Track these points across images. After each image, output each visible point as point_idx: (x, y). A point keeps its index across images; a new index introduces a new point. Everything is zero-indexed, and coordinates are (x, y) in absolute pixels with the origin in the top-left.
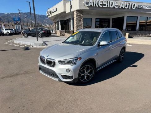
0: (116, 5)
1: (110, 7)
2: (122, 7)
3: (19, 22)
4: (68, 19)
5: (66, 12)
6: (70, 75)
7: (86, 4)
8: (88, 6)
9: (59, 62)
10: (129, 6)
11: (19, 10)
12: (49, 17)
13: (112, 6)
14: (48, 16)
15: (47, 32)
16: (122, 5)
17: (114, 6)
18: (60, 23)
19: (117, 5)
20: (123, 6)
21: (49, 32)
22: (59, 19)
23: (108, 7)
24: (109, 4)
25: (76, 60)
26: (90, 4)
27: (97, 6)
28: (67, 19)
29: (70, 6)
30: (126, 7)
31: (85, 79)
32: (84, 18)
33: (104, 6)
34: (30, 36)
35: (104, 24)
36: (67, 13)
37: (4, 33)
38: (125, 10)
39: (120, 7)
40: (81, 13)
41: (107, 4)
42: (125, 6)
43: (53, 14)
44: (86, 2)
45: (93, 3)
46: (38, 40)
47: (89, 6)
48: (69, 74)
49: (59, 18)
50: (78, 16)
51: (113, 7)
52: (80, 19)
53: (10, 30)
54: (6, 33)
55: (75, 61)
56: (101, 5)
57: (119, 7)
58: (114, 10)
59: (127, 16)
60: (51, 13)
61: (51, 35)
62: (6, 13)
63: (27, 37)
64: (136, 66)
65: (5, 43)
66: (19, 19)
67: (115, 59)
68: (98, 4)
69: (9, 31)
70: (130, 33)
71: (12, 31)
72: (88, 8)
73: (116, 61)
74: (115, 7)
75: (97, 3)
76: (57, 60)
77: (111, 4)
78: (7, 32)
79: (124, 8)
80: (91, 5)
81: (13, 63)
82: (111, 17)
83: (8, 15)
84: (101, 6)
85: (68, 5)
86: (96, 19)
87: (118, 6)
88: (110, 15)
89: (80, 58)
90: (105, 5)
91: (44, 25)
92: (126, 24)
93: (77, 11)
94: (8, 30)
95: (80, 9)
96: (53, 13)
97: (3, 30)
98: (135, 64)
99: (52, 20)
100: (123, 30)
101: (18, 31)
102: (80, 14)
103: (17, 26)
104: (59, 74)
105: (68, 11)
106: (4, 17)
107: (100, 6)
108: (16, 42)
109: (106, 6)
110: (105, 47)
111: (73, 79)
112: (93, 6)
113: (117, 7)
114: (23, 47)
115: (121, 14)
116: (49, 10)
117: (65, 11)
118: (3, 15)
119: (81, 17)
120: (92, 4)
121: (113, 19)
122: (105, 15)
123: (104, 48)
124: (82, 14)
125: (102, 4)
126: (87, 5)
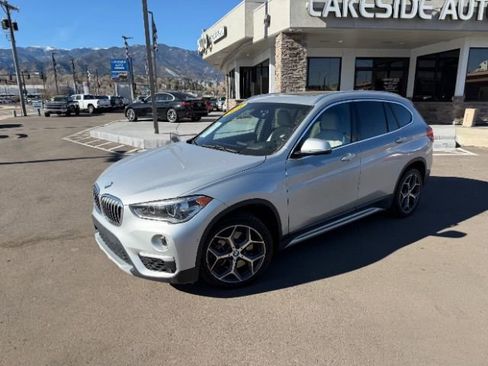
0: (425, 11)
1: (404, 15)
2: (449, 16)
3: (126, 74)
4: (261, 64)
5: (252, 39)
6: (166, 258)
7: (315, 9)
8: (321, 18)
9: (134, 207)
10: (477, 9)
11: (125, 38)
12: (205, 56)
13: (408, 11)
14: (201, 54)
15: (195, 105)
16: (450, 8)
17: (418, 14)
18: (237, 75)
19: (430, 8)
20: (453, 12)
21: (199, 105)
22: (235, 63)
23: (396, 16)
24: (400, 6)
25: (192, 203)
26: (328, 9)
27: (355, 15)
28: (261, 61)
29: (264, 17)
30: (466, 13)
31: (232, 272)
32: (308, 58)
33: (379, 15)
34: (144, 116)
35: (388, 77)
36: (254, 41)
37: (81, 107)
38: (460, 27)
39: (443, 17)
40: (298, 41)
41: (393, 5)
42: (461, 10)
43: (217, 48)
44: (314, 3)
45: (341, 6)
46: (157, 132)
47: (325, 15)
48: (164, 254)
49: (237, 60)
50: (288, 52)
51: (412, 15)
52: (295, 61)
53: (97, 97)
54: (86, 107)
55: (185, 208)
56: (368, 10)
57: (438, 14)
58: (419, 26)
59: (471, 48)
60: (209, 44)
61: (206, 115)
62: (97, 49)
63: (135, 120)
64: (460, 235)
65: (65, 139)
66: (129, 65)
67: (376, 204)
68: (357, 7)
69: (95, 102)
70: (482, 110)
71: (103, 102)
72: (323, 25)
73: (378, 212)
74: (423, 15)
75: (354, 4)
76: (126, 201)
77: (407, 6)
78: (90, 105)
79: (455, 17)
80: (332, 14)
81: (49, 202)
82: (413, 50)
83: (102, 52)
84: (371, 15)
85: (259, 15)
86: (357, 58)
87: (434, 13)
88: (408, 46)
89: (207, 199)
90: (384, 10)
91: (203, 83)
92: (467, 78)
93: (287, 34)
94: (91, 97)
95: (296, 28)
96: (215, 42)
97: (79, 98)
98: (460, 227)
99: (218, 67)
100: (456, 98)
101: (121, 103)
102: (296, 45)
103: (122, 86)
104: (132, 249)
105: (258, 36)
106: (89, 59)
107: (365, 14)
108: (96, 134)
109: (387, 15)
110: (323, 162)
111: (176, 272)
112: (338, 15)
113: (429, 17)
114: (109, 150)
115: (448, 40)
116: (204, 36)
117: (249, 36)
118: (88, 54)
119: (298, 54)
120: (336, 9)
121: (420, 59)
122: (388, 44)
123: (316, 163)
124: (304, 45)
125: (373, 6)
126: (319, 14)
